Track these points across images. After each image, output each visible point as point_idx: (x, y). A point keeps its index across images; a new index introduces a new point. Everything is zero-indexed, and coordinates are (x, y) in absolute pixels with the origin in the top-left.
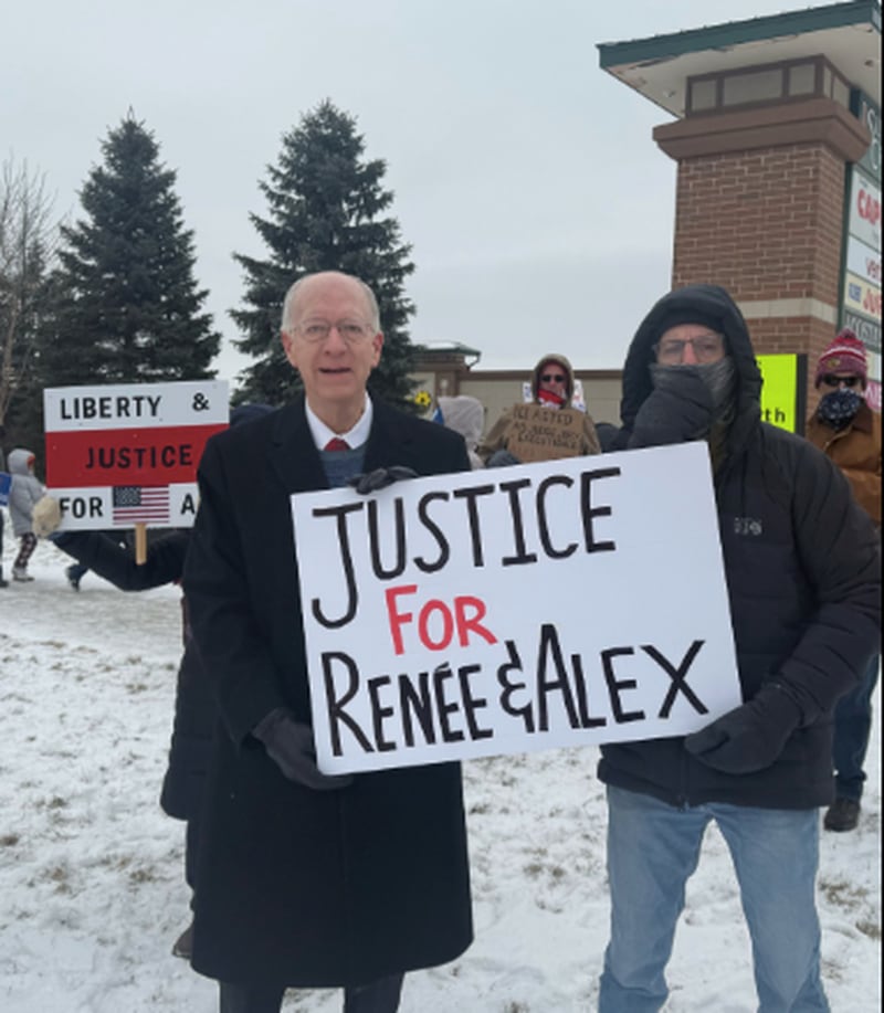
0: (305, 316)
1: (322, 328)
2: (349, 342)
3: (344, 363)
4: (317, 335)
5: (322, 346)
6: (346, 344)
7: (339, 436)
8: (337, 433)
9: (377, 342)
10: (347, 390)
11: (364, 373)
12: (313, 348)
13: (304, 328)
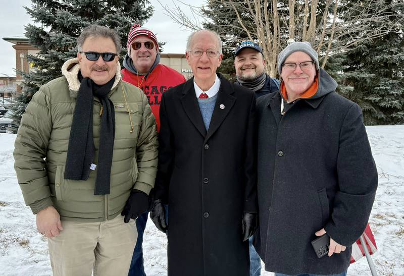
0: (195, 46)
1: (201, 52)
2: (210, 58)
3: (208, 66)
4: (198, 54)
5: (200, 59)
6: (209, 59)
7: (205, 93)
8: (204, 91)
9: (220, 57)
10: (208, 75)
11: (214, 69)
12: (196, 59)
13: (194, 51)
